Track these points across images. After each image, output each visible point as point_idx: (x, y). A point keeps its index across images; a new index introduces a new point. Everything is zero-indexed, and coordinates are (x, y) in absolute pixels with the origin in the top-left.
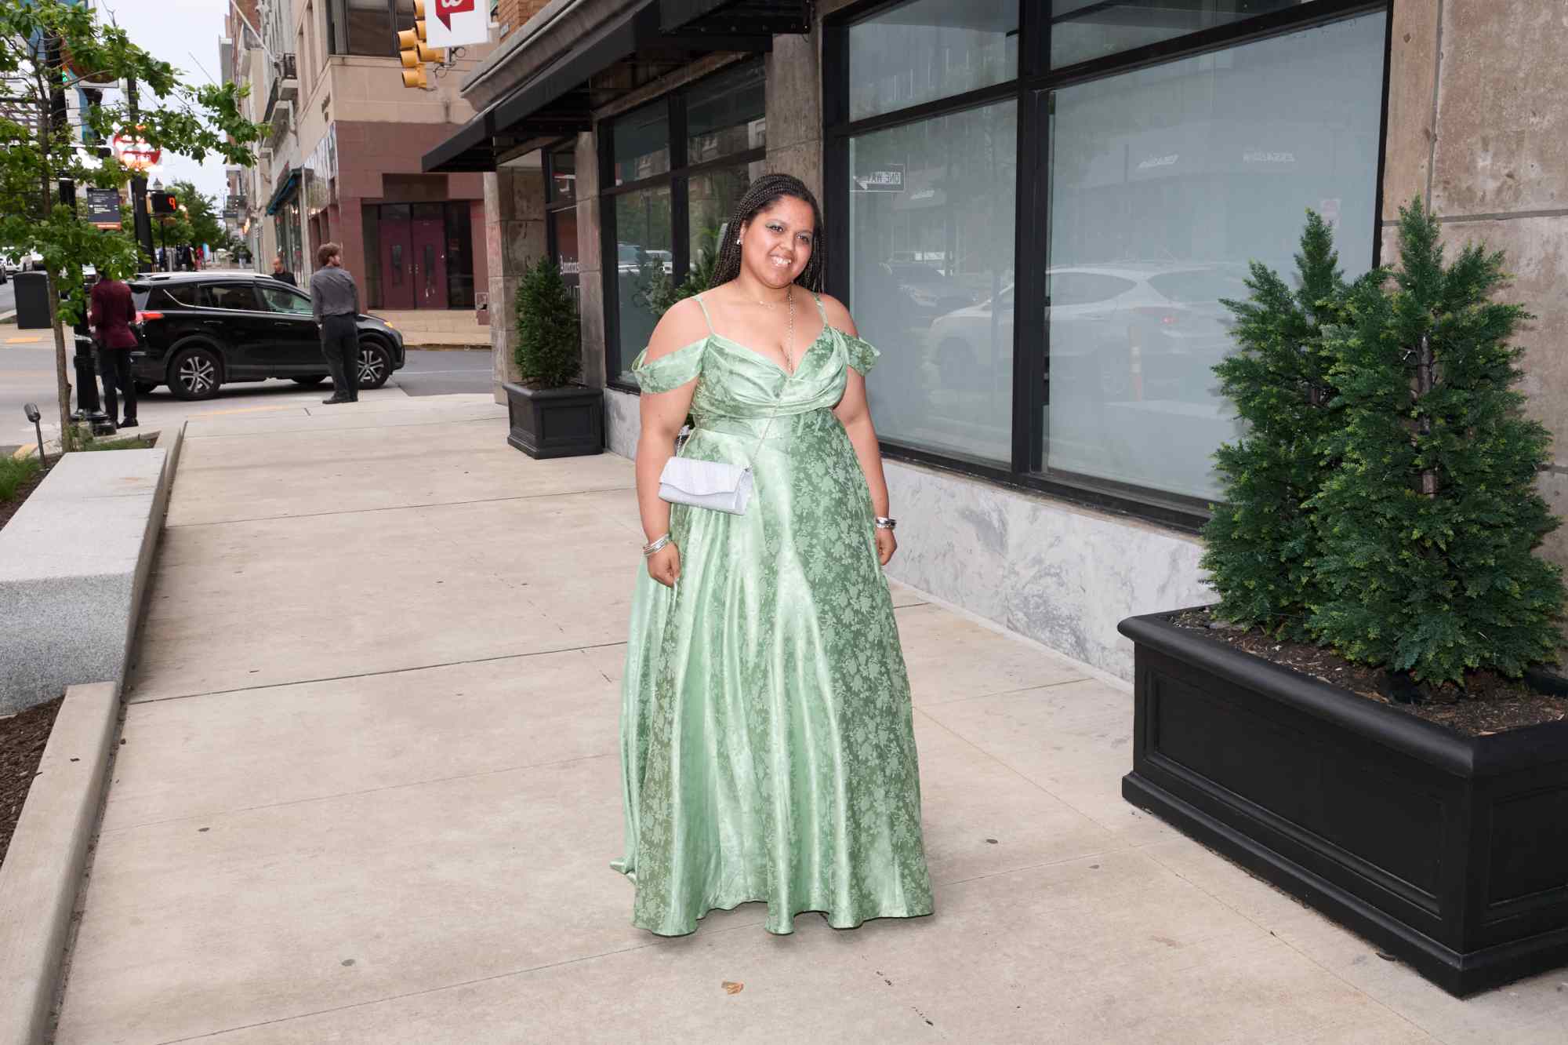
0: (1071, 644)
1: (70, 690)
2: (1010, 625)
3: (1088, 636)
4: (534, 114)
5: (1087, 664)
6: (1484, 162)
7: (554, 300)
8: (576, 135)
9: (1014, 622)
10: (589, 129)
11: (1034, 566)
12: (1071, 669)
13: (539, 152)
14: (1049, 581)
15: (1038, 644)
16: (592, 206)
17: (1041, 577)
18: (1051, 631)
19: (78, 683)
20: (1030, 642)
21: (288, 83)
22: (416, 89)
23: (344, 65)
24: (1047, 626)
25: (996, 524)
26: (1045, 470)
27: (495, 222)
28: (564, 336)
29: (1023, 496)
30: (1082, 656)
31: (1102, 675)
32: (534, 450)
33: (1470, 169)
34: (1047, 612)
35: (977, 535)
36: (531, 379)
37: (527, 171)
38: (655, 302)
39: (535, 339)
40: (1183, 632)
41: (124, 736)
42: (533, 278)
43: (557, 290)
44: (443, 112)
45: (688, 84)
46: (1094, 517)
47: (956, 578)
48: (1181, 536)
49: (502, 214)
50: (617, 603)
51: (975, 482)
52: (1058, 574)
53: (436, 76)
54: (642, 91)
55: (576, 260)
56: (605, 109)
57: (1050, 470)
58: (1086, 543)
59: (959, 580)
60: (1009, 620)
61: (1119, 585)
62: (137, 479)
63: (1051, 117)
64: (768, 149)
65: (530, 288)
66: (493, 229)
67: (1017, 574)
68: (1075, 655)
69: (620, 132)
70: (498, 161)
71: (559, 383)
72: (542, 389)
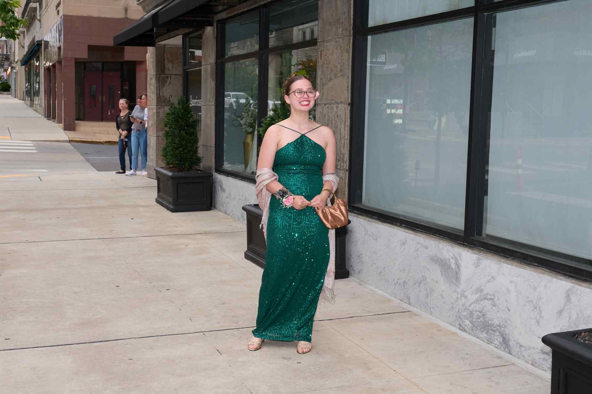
0: (500, 342)
2: (460, 327)
3: (510, 337)
4: (181, 16)
5: (509, 355)
7: (186, 120)
8: (204, 28)
9: (464, 326)
10: (211, 24)
11: (476, 293)
12: (499, 357)
13: (181, 37)
14: (487, 303)
15: (479, 340)
16: (211, 69)
17: (482, 300)
18: (487, 333)
20: (474, 339)
24: (484, 330)
25: (453, 266)
26: (484, 235)
27: (153, 75)
28: (192, 141)
29: (471, 251)
30: (507, 350)
31: (520, 363)
32: (171, 207)
34: (485, 322)
35: (441, 272)
36: (171, 166)
37: (174, 48)
38: (245, 124)
39: (175, 143)
40: (584, 345)
42: (176, 108)
43: (189, 116)
44: (123, 12)
46: (517, 266)
47: (428, 297)
48: (574, 281)
49: (157, 72)
50: (223, 304)
51: (441, 241)
52: (492, 299)
54: (243, 5)
55: (200, 98)
56: (222, 14)
57: (489, 236)
58: (511, 282)
59: (429, 298)
60: (460, 325)
61: (532, 308)
63: (494, 29)
64: (319, 40)
65: (173, 114)
66: (151, 78)
67: (466, 297)
68: (502, 348)
69: (229, 27)
70: (157, 41)
71: (187, 168)
72: (177, 172)
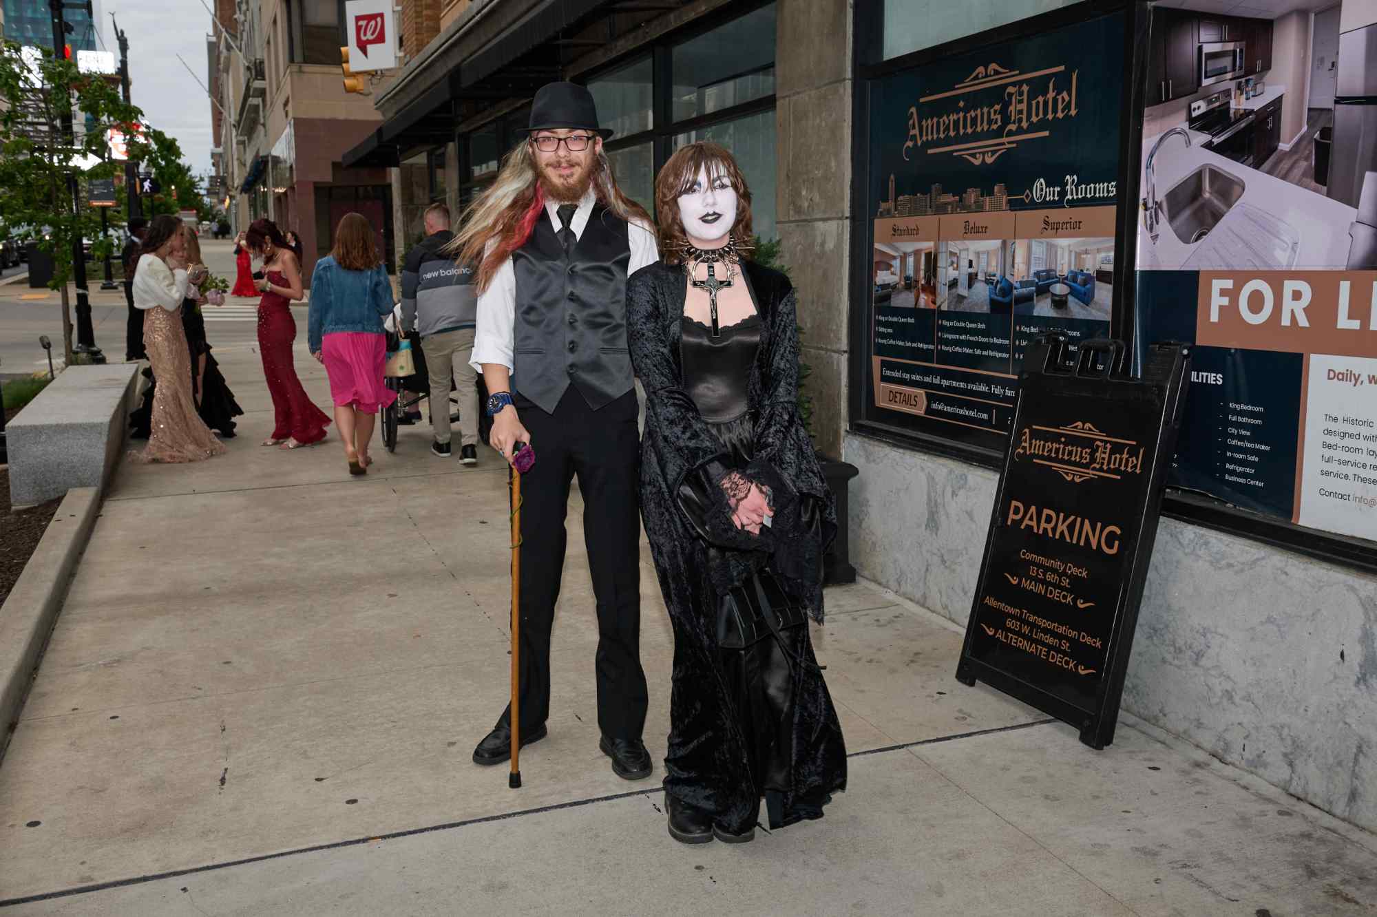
1: (70, 490)
6: (804, 193)
8: (446, 144)
10: (453, 140)
13: (424, 155)
19: (76, 487)
21: (258, 84)
22: (354, 94)
23: (301, 71)
27: (399, 206)
33: (799, 194)
37: (419, 168)
41: (101, 513)
45: (505, 114)
49: (403, 200)
53: (372, 84)
54: (479, 117)
62: (116, 380)
70: (401, 159)
